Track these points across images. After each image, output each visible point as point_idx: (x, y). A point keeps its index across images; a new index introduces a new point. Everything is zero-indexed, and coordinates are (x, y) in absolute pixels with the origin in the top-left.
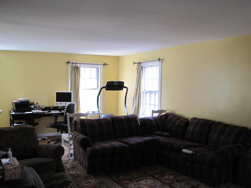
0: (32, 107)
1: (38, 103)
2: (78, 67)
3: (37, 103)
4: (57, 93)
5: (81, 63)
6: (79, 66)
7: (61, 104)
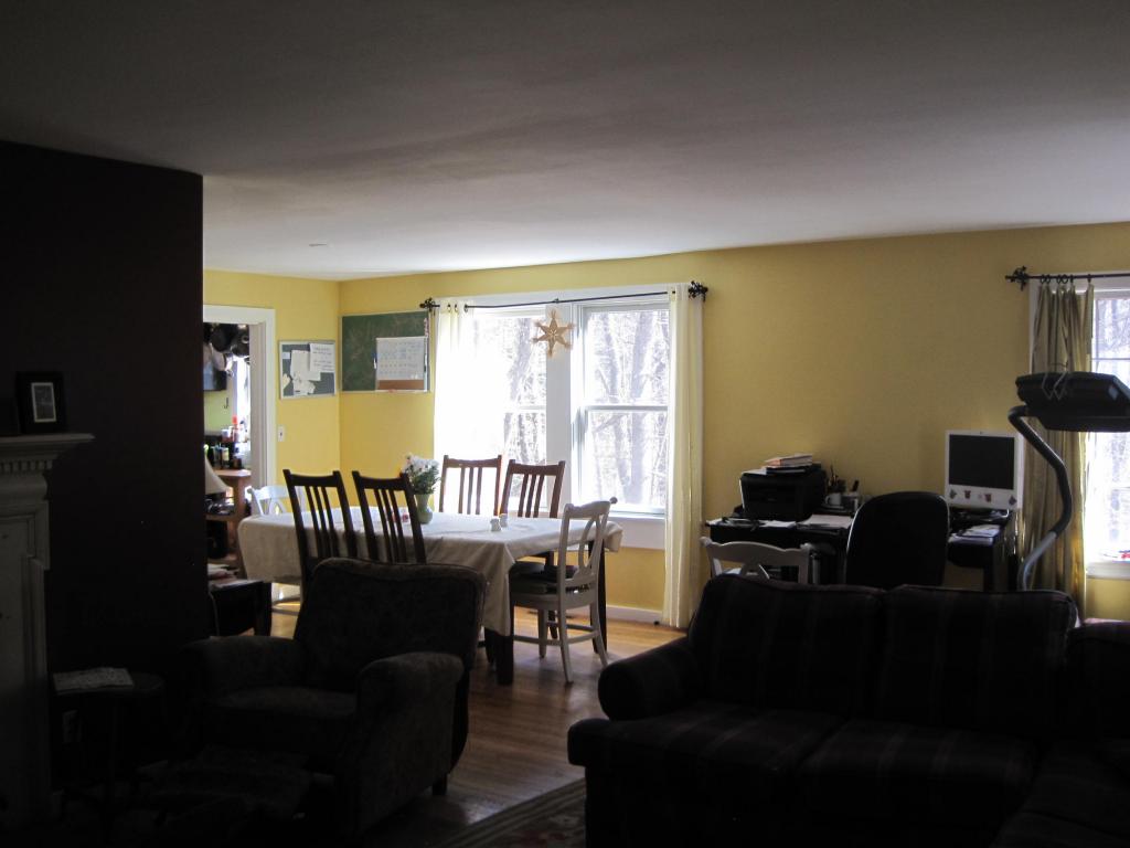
0: (835, 499)
1: (860, 484)
2: (1074, 298)
3: (857, 483)
4: (953, 438)
5: (1093, 273)
6: (1080, 291)
7: (968, 495)
